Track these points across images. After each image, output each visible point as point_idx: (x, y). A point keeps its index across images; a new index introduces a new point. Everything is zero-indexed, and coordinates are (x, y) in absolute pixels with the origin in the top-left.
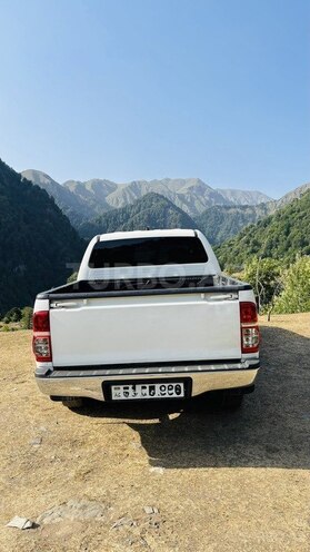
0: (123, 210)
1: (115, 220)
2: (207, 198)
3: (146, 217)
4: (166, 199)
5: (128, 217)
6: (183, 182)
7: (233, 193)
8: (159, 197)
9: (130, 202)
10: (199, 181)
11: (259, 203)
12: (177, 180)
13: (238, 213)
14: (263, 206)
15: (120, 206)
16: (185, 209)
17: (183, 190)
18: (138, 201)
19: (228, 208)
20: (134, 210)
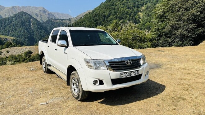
0: (9, 19)
1: (5, 23)
2: (48, 15)
3: (20, 22)
4: (29, 15)
5: (11, 22)
6: (37, 8)
7: (58, 14)
8: (26, 14)
9: (12, 15)
10: (44, 8)
11: (68, 18)
12: (34, 7)
13: (60, 22)
14: (69, 20)
15: (7, 17)
16: (39, 19)
17: (37, 11)
18: (16, 15)
19: (56, 20)
20: (14, 19)
